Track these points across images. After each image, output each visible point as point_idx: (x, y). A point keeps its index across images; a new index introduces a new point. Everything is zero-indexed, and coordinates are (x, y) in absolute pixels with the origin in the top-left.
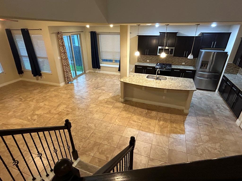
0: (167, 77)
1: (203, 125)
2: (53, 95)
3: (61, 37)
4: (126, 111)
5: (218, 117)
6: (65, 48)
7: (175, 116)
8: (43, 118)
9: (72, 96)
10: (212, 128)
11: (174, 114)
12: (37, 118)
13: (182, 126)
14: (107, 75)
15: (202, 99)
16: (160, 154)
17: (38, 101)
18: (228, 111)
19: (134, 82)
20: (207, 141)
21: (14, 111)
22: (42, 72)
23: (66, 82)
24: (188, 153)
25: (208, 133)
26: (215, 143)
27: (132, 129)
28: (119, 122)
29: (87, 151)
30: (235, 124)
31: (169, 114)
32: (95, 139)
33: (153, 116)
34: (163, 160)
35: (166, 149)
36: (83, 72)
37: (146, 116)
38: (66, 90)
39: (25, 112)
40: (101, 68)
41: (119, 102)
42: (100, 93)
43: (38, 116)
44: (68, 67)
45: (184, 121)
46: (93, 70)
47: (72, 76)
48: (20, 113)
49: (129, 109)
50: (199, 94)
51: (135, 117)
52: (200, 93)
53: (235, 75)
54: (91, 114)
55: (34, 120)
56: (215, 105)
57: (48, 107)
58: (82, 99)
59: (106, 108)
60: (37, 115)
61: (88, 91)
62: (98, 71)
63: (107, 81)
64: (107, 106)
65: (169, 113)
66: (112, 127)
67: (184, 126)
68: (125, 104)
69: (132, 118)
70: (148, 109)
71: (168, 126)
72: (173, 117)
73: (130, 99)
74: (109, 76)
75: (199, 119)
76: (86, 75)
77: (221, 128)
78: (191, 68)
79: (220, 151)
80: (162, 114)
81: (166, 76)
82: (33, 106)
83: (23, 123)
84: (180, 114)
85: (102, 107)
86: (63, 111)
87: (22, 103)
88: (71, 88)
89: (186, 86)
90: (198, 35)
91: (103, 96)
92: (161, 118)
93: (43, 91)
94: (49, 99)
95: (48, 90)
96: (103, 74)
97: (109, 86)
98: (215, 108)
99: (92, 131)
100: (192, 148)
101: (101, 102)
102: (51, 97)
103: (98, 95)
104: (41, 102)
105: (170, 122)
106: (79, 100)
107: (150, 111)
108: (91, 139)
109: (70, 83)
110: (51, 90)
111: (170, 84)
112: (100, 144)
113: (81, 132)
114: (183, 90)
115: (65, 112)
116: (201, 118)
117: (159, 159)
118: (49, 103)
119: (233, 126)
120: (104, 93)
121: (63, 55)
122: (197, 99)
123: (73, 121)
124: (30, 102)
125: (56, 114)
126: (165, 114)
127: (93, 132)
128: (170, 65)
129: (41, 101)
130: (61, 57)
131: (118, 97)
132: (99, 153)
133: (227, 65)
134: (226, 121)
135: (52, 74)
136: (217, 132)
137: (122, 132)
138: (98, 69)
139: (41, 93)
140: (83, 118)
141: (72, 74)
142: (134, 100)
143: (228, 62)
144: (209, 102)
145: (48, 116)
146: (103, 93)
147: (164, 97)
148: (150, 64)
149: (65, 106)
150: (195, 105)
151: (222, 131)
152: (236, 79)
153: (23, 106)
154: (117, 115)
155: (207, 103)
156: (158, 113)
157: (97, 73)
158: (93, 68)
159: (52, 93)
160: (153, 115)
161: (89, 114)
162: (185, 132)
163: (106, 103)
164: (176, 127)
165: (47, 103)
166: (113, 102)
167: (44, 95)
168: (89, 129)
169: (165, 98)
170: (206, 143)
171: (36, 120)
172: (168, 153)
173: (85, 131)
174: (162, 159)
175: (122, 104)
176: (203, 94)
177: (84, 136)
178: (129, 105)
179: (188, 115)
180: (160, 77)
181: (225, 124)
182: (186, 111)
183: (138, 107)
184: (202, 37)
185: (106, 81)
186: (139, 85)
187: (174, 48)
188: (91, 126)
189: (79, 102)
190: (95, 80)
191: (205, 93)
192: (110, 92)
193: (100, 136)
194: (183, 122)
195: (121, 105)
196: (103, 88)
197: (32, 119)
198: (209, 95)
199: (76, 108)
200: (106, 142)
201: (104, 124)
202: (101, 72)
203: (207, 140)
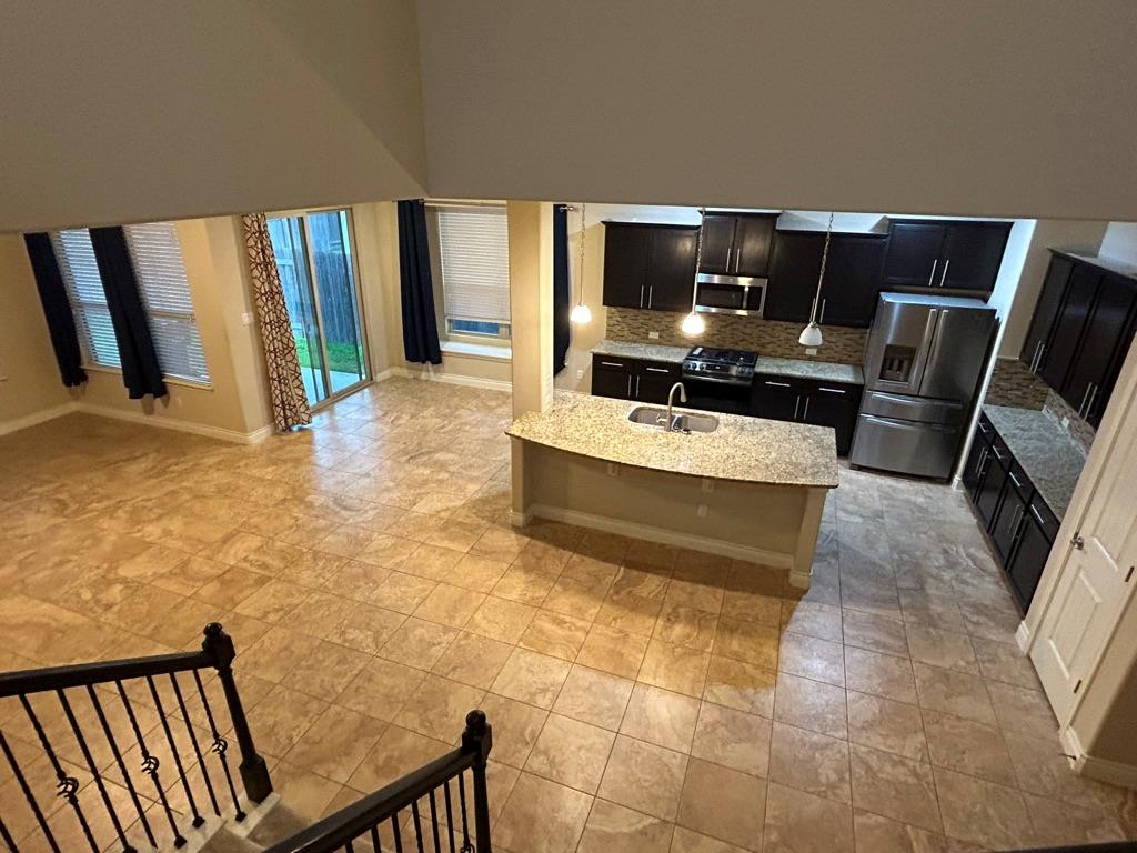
0: (722, 416)
1: (866, 647)
2: (208, 488)
3: (259, 226)
4: (527, 569)
5: (940, 609)
6: (274, 273)
7: (746, 599)
8: (150, 595)
9: (298, 495)
10: (904, 659)
11: (744, 590)
12: (119, 599)
13: (769, 650)
14: (473, 393)
15: (882, 518)
16: (645, 781)
17: (136, 518)
18: (989, 582)
19: (566, 442)
20: (869, 726)
21: (21, 563)
22: (172, 377)
23: (276, 427)
24: (773, 781)
25: (880, 685)
26: (903, 733)
27: (539, 657)
28: (489, 621)
29: (320, 761)
30: (1010, 642)
31: (720, 592)
32: (366, 702)
33: (642, 598)
34: (656, 808)
35: (679, 755)
36: (364, 377)
37: (615, 598)
38: (273, 463)
39: (72, 564)
40: (445, 359)
41: (502, 525)
42: (425, 483)
43: (126, 587)
44: (289, 358)
45: (782, 625)
46: (409, 368)
47: (304, 400)
48: (47, 573)
49: (542, 563)
50: (876, 495)
51: (564, 603)
52: (879, 488)
53: (1031, 414)
54: (366, 584)
55: (108, 607)
56: (939, 550)
57: (179, 544)
58: (338, 509)
59: (441, 555)
60: (124, 581)
61: (372, 474)
62: (432, 374)
63: (466, 424)
64: (446, 544)
65: (720, 586)
66: (453, 646)
67: (778, 650)
68: (527, 539)
69: (550, 605)
70: (629, 565)
71: (708, 646)
72: (735, 605)
73: (553, 513)
74: (477, 397)
75: (854, 617)
76: (373, 393)
77: (946, 663)
78: (844, 375)
79: (919, 770)
80: (688, 586)
81: (716, 414)
82: (112, 538)
83: (55, 620)
84: (767, 592)
85: (422, 551)
86: (247, 565)
87: (65, 523)
88: (295, 456)
89: (796, 465)
90: (874, 229)
91: (435, 497)
92: (678, 606)
93: (171, 465)
94: (188, 505)
95: (191, 464)
96: (453, 389)
97: (472, 447)
98: (937, 564)
99: (360, 666)
100: (795, 756)
101: (421, 527)
102: (199, 497)
103: (412, 492)
104: (151, 521)
105: (718, 627)
106: (325, 511)
107: (635, 573)
108: (348, 701)
109: (295, 428)
110: (202, 461)
111: (727, 450)
112: (387, 726)
113: (309, 667)
114: (777, 482)
115: (253, 569)
116: (862, 612)
117: (639, 803)
118: (187, 524)
119: (1001, 652)
120: (441, 482)
121: (266, 304)
122: (859, 520)
123: (281, 613)
124: (101, 520)
125: (208, 579)
126: (701, 587)
127: (360, 671)
128: (751, 358)
129: (153, 516)
130: (257, 316)
131: (504, 502)
132: (372, 767)
133: (996, 364)
134: (971, 627)
135: (212, 391)
136: (924, 682)
137: (495, 671)
138: (433, 363)
139: (159, 475)
140: (330, 603)
141: (303, 390)
142: (575, 518)
143: (999, 353)
144: (914, 535)
145: (172, 586)
146: (438, 480)
147: (702, 511)
148: (663, 348)
149: (255, 542)
150: (844, 546)
151: (945, 676)
152: (1032, 434)
153: (66, 538)
154: (483, 590)
155: (903, 538)
156: (674, 581)
157: (427, 381)
158: (407, 358)
159: (207, 478)
160: (644, 595)
161: (357, 584)
162: (779, 679)
163: (443, 529)
164: (742, 650)
165: (176, 525)
166: (478, 527)
167: (171, 487)
168: (348, 651)
169: (704, 515)
170: (864, 734)
171: (115, 609)
172: (682, 778)
173: (325, 664)
174: (652, 807)
175: (513, 536)
176: (894, 495)
177: (321, 686)
178: (549, 542)
179: (804, 597)
180: (692, 414)
181: (965, 642)
182: (796, 578)
183: (586, 555)
184: (885, 237)
185: (461, 424)
186: (585, 456)
187: (764, 283)
188: (359, 639)
189: (322, 523)
190: (412, 417)
191: (902, 491)
192: (472, 480)
193: (393, 688)
194: (776, 632)
195: (510, 541)
196: (441, 456)
197: (98, 602)
198: (920, 500)
199: (303, 554)
200: (412, 720)
201: (419, 631)
202: (445, 378)
203: (869, 716)
